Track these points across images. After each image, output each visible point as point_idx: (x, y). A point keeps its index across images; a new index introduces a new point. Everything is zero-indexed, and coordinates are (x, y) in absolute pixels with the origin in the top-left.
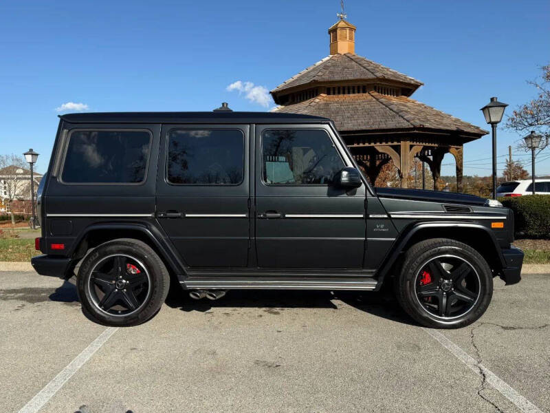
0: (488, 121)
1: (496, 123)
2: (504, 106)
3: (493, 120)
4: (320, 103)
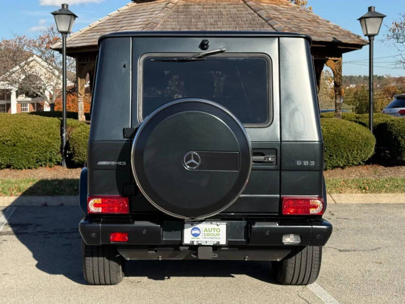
0: (365, 33)
1: (373, 35)
2: (382, 17)
3: (369, 33)
4: (179, 4)
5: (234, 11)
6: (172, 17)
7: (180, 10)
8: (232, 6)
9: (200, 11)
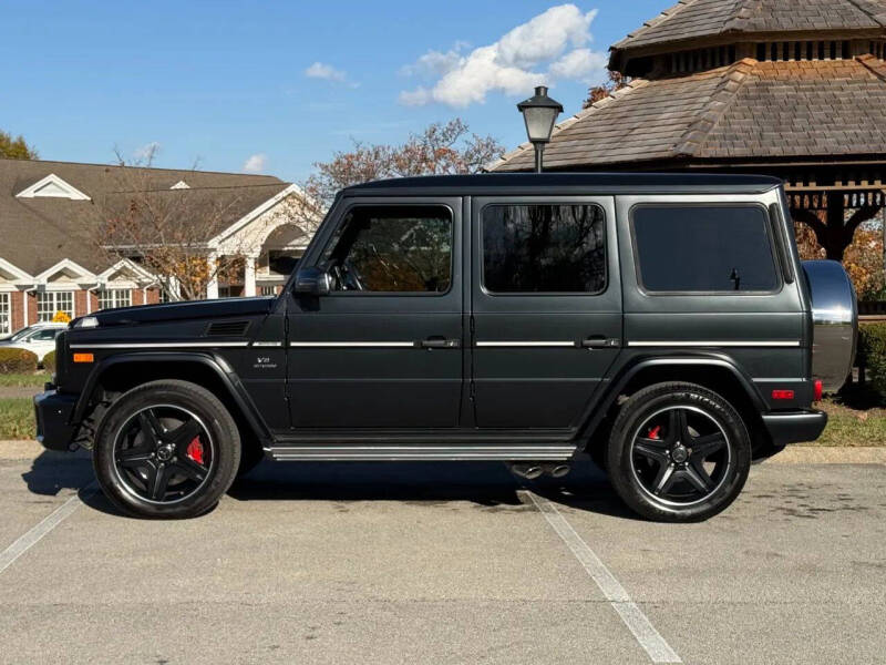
4: (747, 82)
5: (862, 95)
6: (738, 108)
7: (751, 94)
8: (856, 85)
9: (793, 97)
